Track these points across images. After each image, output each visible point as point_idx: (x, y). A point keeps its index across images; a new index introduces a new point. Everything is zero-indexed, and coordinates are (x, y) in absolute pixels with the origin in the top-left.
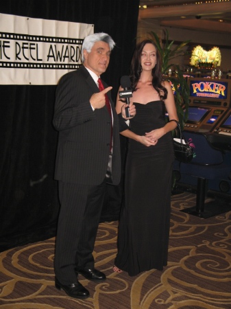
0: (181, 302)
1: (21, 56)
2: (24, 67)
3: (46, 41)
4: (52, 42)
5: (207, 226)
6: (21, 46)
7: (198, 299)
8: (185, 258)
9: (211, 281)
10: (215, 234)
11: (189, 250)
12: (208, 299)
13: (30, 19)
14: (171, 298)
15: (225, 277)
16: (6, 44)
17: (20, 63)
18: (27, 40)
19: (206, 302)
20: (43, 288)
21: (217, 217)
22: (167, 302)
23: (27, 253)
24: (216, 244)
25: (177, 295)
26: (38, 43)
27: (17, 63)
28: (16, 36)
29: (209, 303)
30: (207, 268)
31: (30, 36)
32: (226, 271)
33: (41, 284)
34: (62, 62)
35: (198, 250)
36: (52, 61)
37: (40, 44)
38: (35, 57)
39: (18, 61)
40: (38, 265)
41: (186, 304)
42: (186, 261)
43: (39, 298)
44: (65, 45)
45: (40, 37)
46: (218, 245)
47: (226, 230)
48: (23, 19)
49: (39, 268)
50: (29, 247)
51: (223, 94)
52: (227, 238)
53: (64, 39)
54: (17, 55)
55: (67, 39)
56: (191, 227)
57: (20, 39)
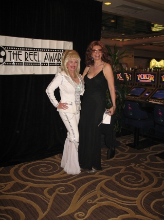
0: (102, 203)
1: (28, 59)
2: (30, 65)
3: (43, 51)
4: (47, 51)
5: (137, 154)
6: (29, 54)
7: (114, 201)
8: (117, 174)
9: (127, 189)
10: (140, 159)
11: (121, 169)
12: (120, 202)
13: (34, 39)
14: (97, 199)
15: (136, 187)
16: (20, 53)
17: (28, 63)
18: (32, 50)
19: (118, 203)
20: (27, 187)
21: (145, 149)
22: (94, 202)
23: (30, 166)
24: (138, 166)
25: (102, 198)
26: (39, 52)
27: (26, 63)
28: (25, 49)
29: (119, 204)
30: (127, 181)
31: (34, 48)
32: (139, 183)
33: (27, 185)
34: (53, 62)
35: (127, 169)
36: (47, 61)
37: (40, 53)
38: (37, 59)
39: (27, 62)
40: (31, 173)
41: (105, 204)
42: (116, 176)
43: (22, 194)
44: (55, 53)
45: (40, 49)
46: (139, 166)
47: (147, 157)
48: (30, 40)
49: (31, 176)
50: (32, 163)
51: (153, 80)
52: (146, 162)
53: (55, 49)
54: (26, 59)
55: (56, 49)
56: (127, 155)
57: (28, 50)
